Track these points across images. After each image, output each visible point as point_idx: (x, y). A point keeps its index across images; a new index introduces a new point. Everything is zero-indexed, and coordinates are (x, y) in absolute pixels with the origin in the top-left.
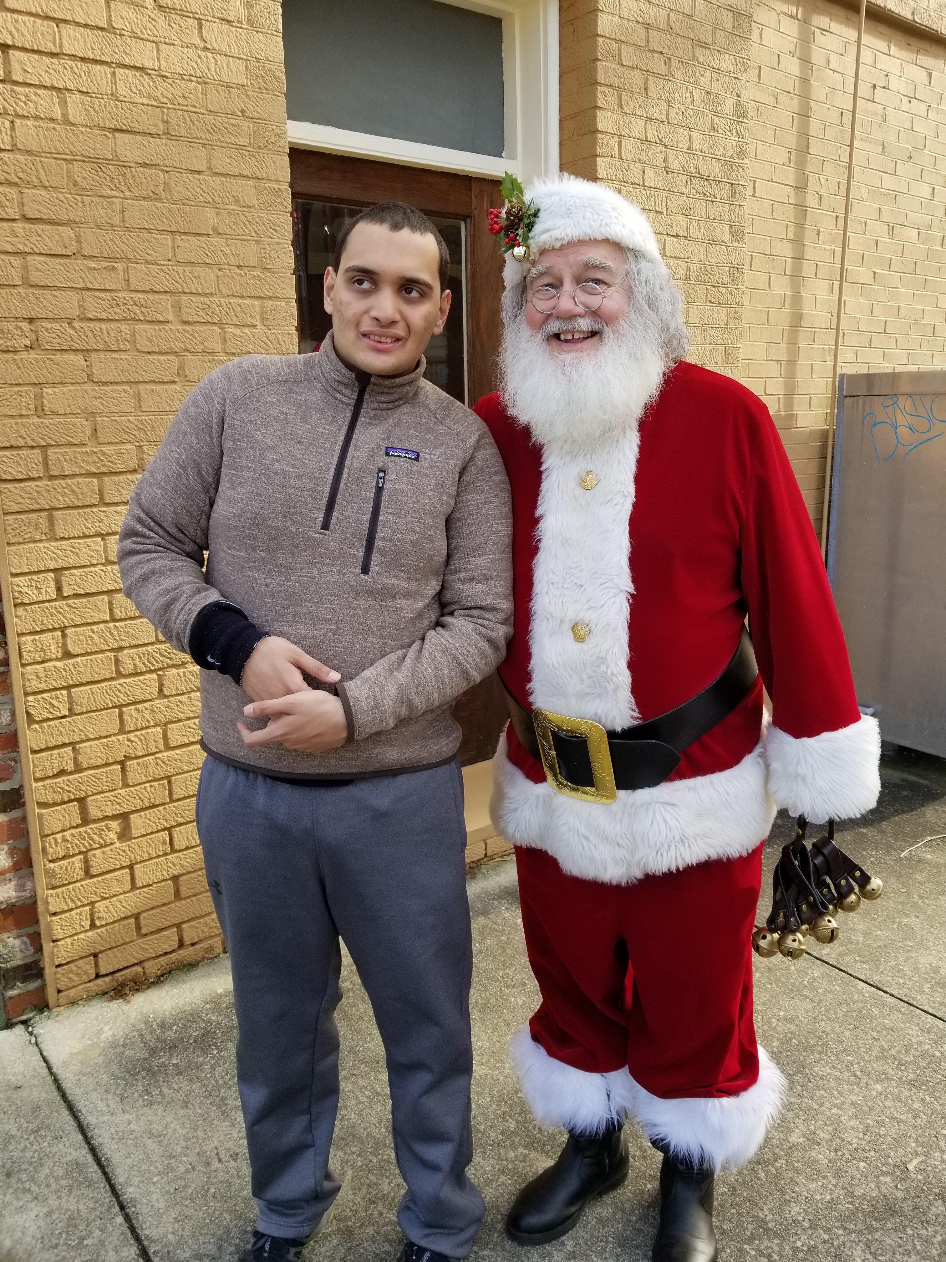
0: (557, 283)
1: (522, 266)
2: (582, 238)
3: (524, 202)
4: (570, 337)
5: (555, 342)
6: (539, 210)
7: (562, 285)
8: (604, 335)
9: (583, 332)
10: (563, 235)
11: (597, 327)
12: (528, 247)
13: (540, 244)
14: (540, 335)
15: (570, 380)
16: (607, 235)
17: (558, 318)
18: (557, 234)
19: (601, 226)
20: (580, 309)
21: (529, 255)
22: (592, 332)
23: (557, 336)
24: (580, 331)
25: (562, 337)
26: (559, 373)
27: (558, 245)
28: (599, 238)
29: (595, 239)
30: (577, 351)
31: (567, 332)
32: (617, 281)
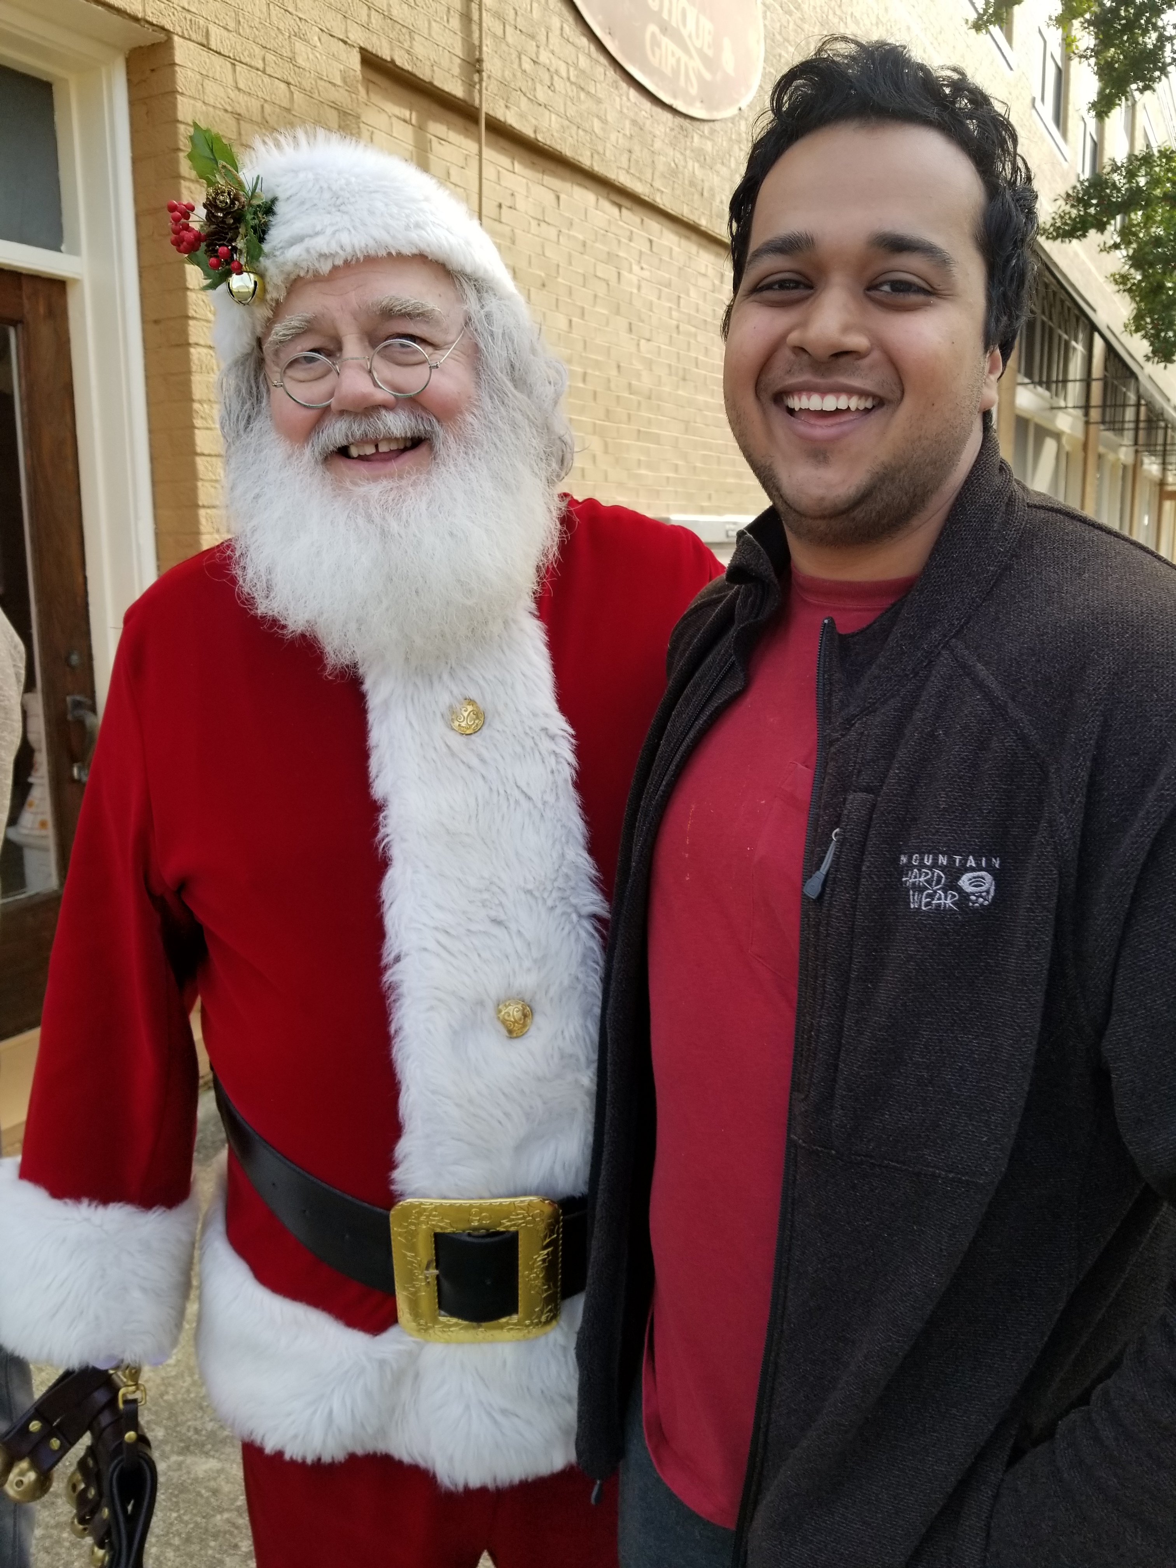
0: (331, 347)
1: (251, 314)
2: (372, 253)
3: (240, 184)
4: (370, 450)
5: (342, 464)
6: (274, 200)
7: (340, 349)
8: (438, 445)
9: (396, 439)
10: (334, 247)
11: (422, 427)
12: (261, 275)
13: (289, 268)
14: (308, 451)
15: (384, 534)
16: (423, 246)
17: (342, 413)
18: (321, 244)
19: (407, 227)
20: (384, 395)
21: (265, 290)
22: (412, 439)
23: (343, 452)
24: (390, 439)
25: (354, 452)
26: (361, 521)
27: (325, 268)
28: (407, 251)
29: (399, 254)
30: (391, 476)
31: (364, 441)
32: (450, 338)
